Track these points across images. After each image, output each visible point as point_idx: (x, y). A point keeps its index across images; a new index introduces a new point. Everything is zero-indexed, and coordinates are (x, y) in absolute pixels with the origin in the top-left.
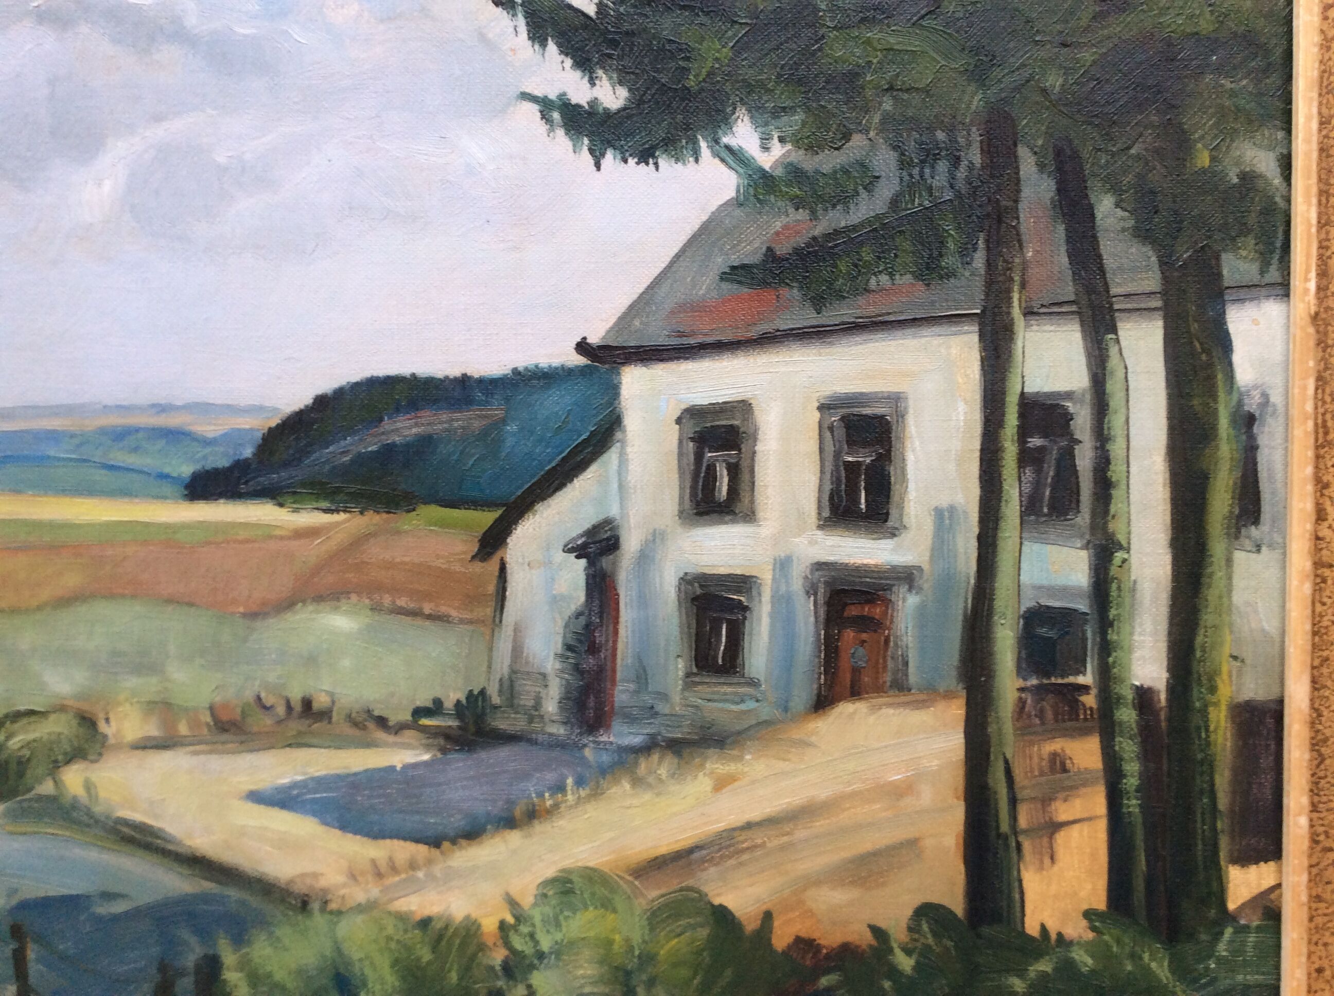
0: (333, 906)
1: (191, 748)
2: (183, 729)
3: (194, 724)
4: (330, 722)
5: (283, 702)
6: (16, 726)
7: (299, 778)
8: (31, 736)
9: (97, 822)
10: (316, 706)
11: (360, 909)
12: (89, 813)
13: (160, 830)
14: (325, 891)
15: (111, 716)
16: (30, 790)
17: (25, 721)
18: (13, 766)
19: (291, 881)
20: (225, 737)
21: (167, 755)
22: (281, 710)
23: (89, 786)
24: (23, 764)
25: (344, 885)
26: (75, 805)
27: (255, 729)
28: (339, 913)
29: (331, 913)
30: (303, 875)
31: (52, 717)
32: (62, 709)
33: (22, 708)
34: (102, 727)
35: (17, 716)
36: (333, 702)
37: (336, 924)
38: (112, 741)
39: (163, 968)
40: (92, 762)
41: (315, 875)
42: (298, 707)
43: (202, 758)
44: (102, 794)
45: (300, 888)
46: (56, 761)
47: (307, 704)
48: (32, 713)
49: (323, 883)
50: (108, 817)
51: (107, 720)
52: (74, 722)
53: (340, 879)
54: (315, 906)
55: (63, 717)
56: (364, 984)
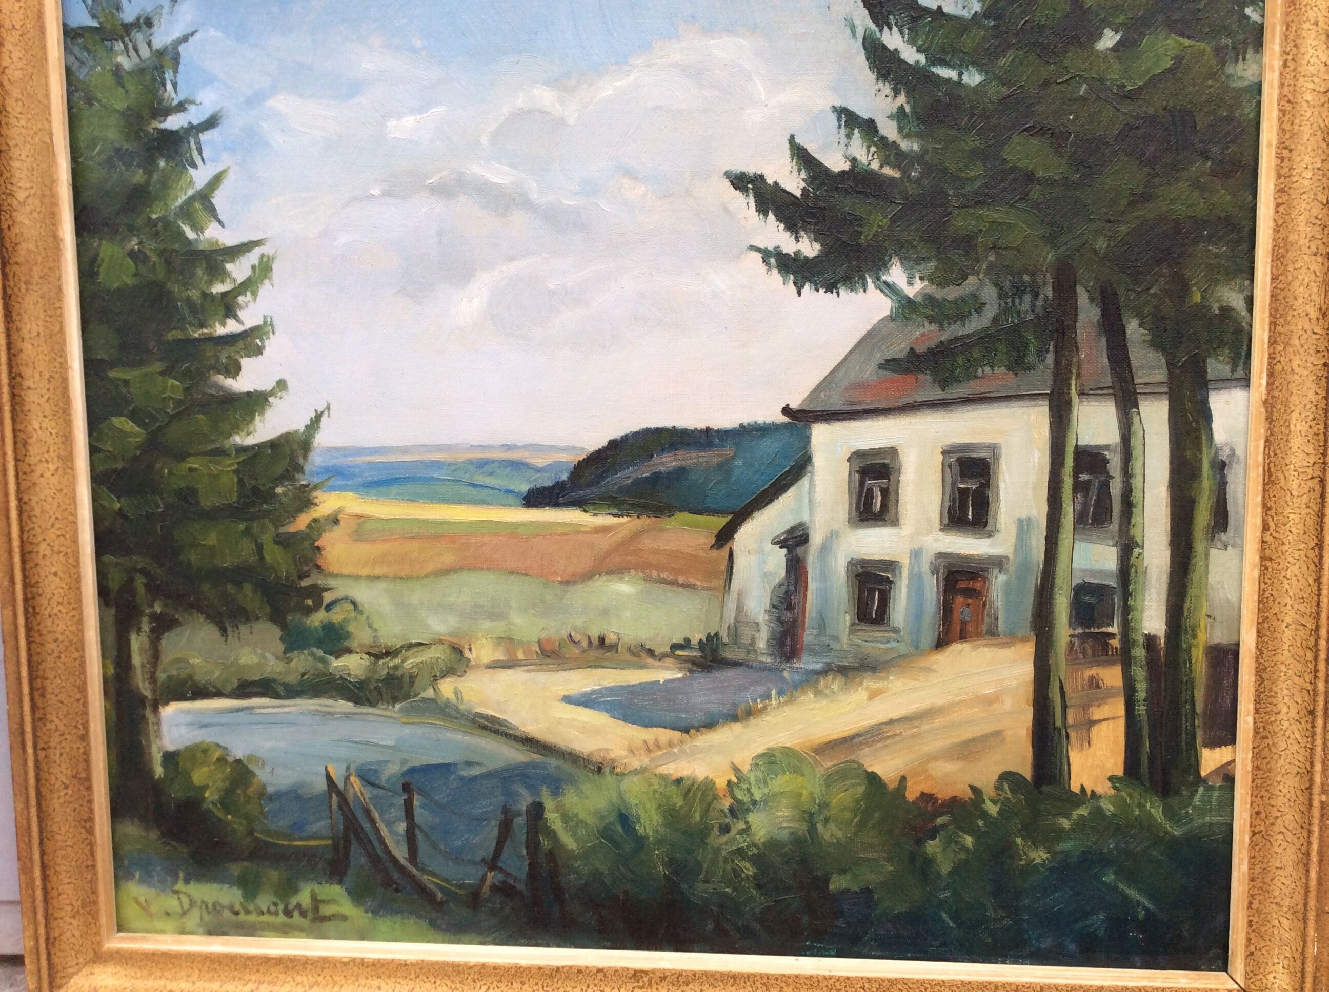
0: (618, 770)
1: (526, 668)
2: (520, 655)
3: (527, 652)
4: (617, 652)
5: (586, 639)
6: (410, 652)
7: (596, 688)
8: (419, 660)
9: (463, 715)
10: (607, 641)
11: (636, 772)
12: (457, 710)
13: (505, 720)
14: (613, 761)
15: (472, 647)
16: (416, 695)
17: (416, 649)
18: (406, 680)
19: (590, 755)
20: (548, 661)
21: (509, 672)
22: (585, 644)
23: (456, 692)
24: (412, 678)
25: (626, 757)
26: (448, 704)
27: (567, 656)
28: (623, 774)
29: (617, 774)
30: (600, 750)
31: (433, 647)
32: (441, 642)
33: (413, 641)
34: (467, 654)
35: (411, 646)
36: (619, 639)
37: (620, 782)
38: (473, 663)
39: (506, 810)
40: (459, 676)
41: (607, 750)
42: (596, 642)
43: (533, 674)
44: (465, 697)
45: (596, 758)
46: (435, 676)
47: (602, 640)
48: (420, 644)
49: (612, 755)
50: (470, 713)
51: (470, 649)
52: (448, 651)
53: (623, 753)
54: (607, 770)
55: (441, 647)
56: (639, 820)
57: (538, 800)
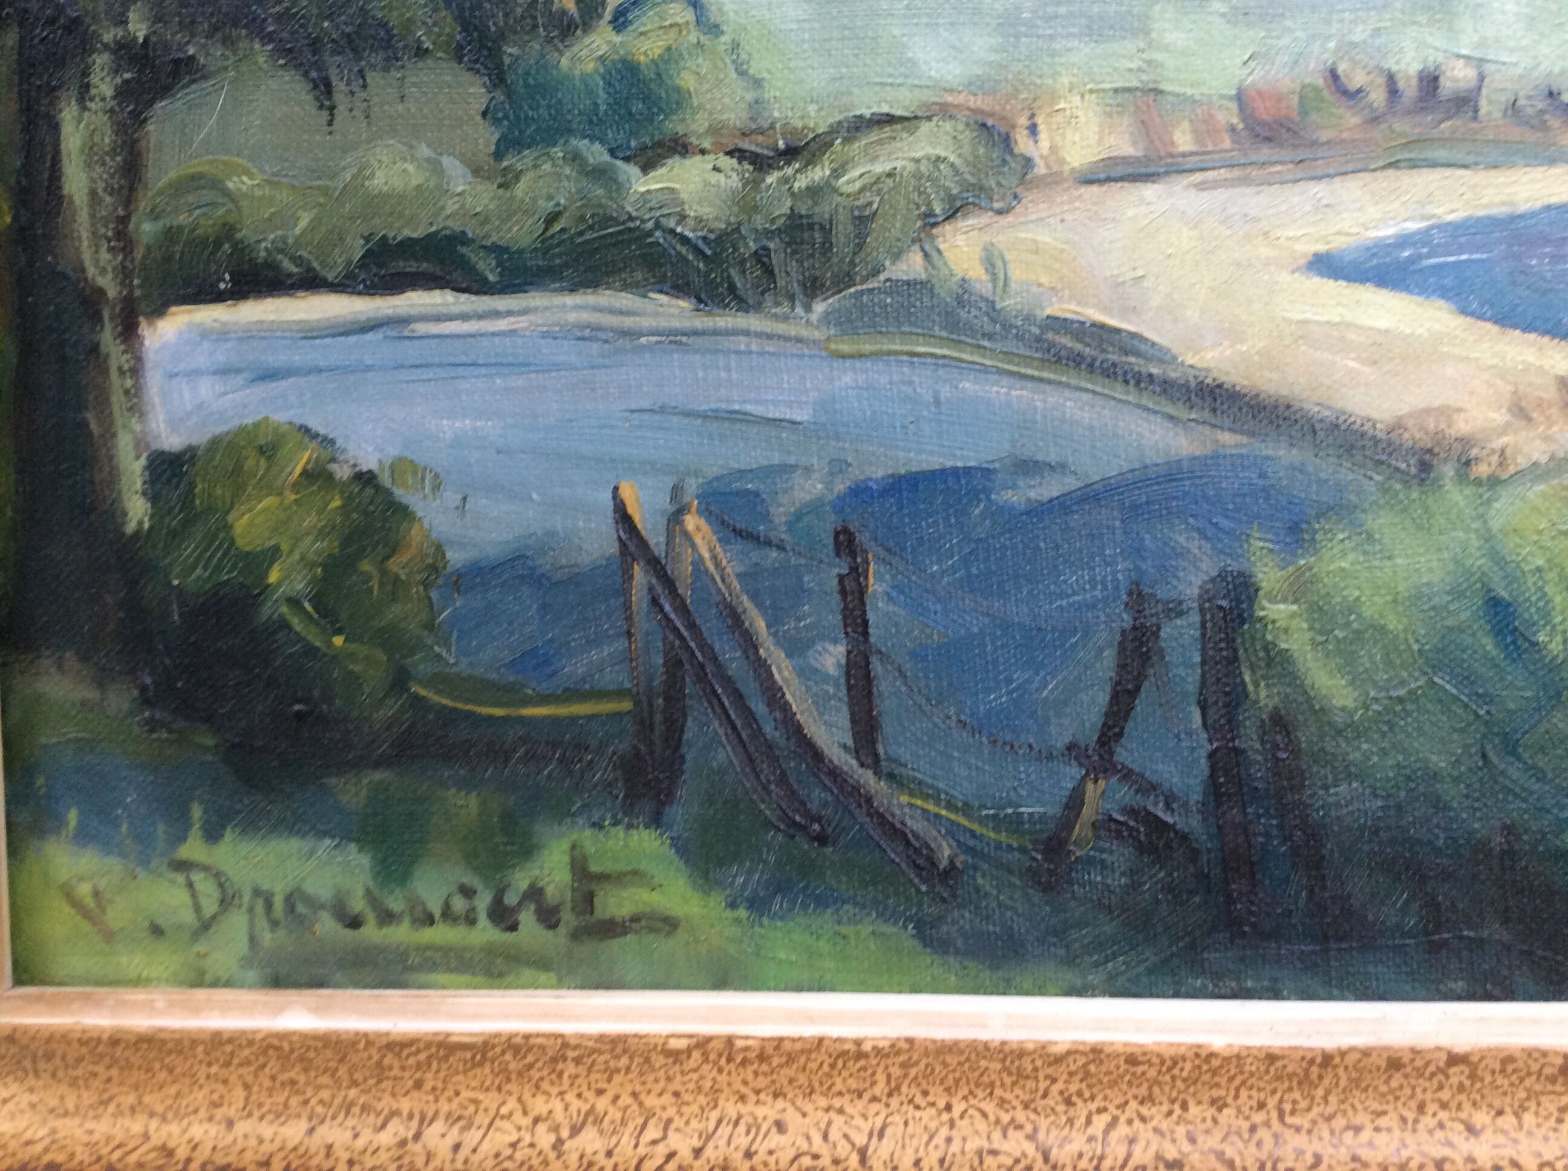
0: (1482, 470)
1: (1198, 177)
2: (1183, 140)
3: (1205, 129)
4: (1475, 118)
5: (1381, 81)
6: (856, 146)
7: (1413, 226)
8: (880, 168)
9: (1007, 327)
10: (1447, 86)
11: (1536, 472)
12: (992, 311)
13: (1134, 335)
14: (1465, 442)
15: (1040, 120)
16: (876, 272)
17: (874, 136)
18: (843, 230)
19: (1398, 425)
20: (1265, 153)
21: (1149, 191)
22: (1378, 97)
23: (991, 261)
24: (863, 221)
25: (1504, 430)
26: (964, 294)
27: (1324, 136)
28: (1494, 482)
29: (1478, 482)
30: (1428, 411)
31: (925, 127)
32: (945, 111)
33: (867, 113)
34: (1023, 144)
35: (860, 126)
36: (1482, 78)
37: (1489, 502)
38: (1040, 169)
39: (1137, 598)
40: (1000, 212)
41: (1447, 412)
42: (1409, 89)
43: (1221, 195)
44: (1017, 274)
45: (1413, 435)
46: (930, 214)
47: (1430, 81)
48: (889, 120)
49: (1462, 426)
50: (1029, 318)
51: (1033, 129)
52: (966, 136)
53: (1500, 417)
54: (1448, 471)
55: (948, 126)
56: (1546, 614)
57: (1234, 566)
